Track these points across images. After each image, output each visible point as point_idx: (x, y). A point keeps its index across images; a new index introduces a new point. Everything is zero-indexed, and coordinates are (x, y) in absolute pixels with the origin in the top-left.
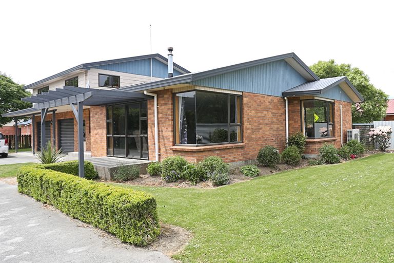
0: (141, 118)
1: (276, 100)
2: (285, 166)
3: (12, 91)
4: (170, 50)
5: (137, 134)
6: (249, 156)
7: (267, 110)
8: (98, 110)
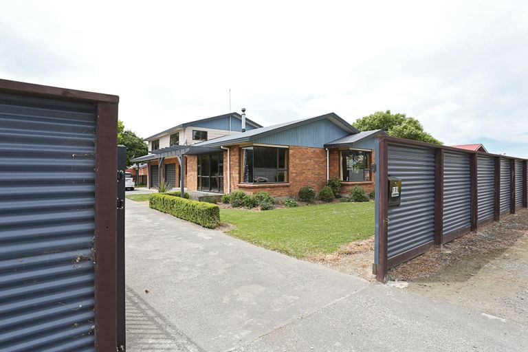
0: (220, 165)
1: (318, 151)
2: (320, 202)
3: (135, 143)
4: (244, 111)
5: (217, 176)
6: (293, 193)
7: (310, 158)
8: (192, 158)
